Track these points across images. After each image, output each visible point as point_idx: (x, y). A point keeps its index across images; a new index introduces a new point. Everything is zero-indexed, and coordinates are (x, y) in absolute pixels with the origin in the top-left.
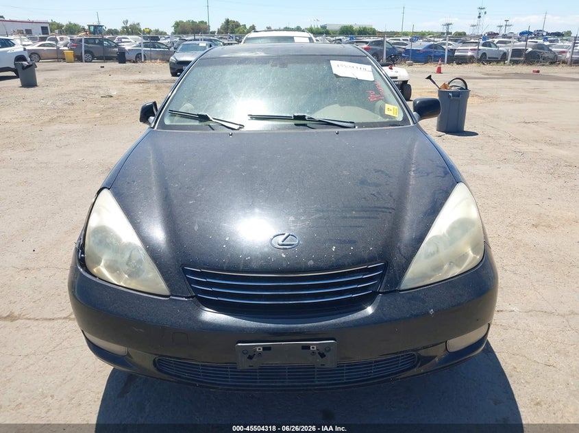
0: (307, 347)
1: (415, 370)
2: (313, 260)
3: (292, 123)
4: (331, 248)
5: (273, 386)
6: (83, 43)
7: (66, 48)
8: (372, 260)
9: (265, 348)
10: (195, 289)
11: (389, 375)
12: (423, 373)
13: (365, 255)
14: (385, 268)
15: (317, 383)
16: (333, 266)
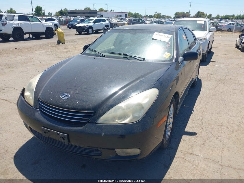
0: (59, 134)
1: (101, 157)
2: (68, 105)
3: (123, 56)
4: (77, 102)
5: (54, 146)
6: (132, 21)
7: (127, 23)
8: (88, 109)
9: (48, 131)
10: (40, 107)
11: (91, 155)
12: (104, 159)
13: (87, 107)
14: (94, 114)
15: (66, 149)
16: (73, 108)
